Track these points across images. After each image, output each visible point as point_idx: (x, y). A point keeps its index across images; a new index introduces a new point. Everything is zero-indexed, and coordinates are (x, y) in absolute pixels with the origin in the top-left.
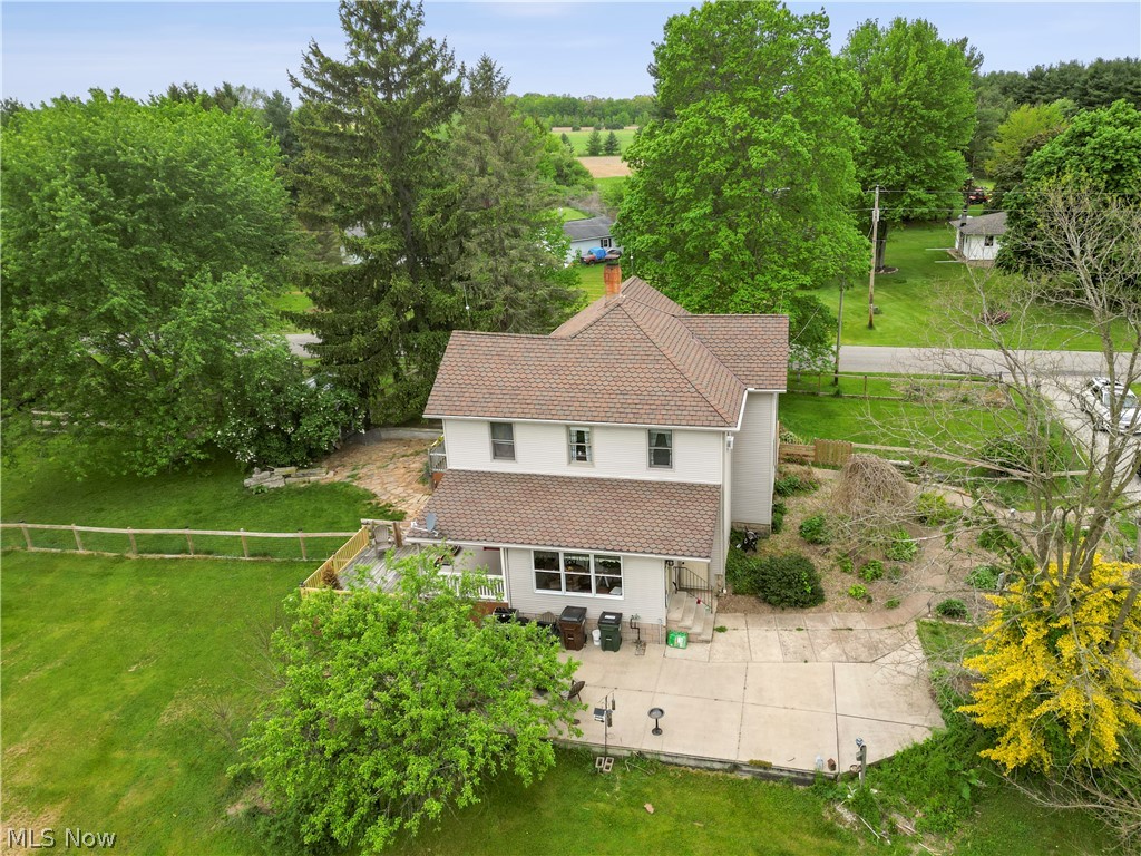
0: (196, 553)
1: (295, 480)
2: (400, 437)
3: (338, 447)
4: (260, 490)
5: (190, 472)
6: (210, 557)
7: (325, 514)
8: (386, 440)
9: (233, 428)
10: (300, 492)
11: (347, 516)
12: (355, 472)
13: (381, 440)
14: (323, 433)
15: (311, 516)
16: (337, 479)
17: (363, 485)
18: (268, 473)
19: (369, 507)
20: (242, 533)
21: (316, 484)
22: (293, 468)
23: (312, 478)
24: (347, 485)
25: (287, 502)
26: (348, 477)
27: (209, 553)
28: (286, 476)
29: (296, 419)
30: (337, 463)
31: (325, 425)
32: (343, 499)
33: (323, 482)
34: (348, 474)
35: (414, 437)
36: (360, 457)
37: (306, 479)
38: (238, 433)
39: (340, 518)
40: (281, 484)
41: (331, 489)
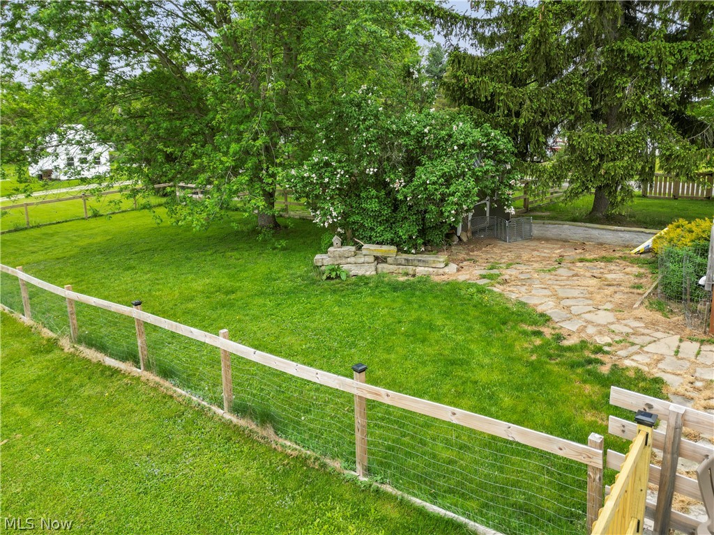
0: (148, 367)
1: (392, 268)
2: (563, 236)
3: (465, 239)
4: (334, 275)
5: (260, 238)
6: (167, 384)
7: (434, 336)
8: (539, 239)
9: (315, 167)
10: (395, 287)
11: (486, 353)
12: (495, 271)
13: (530, 238)
14: (452, 188)
15: (406, 335)
16: (462, 277)
17: (515, 294)
18: (353, 248)
19: (538, 342)
20: (222, 342)
21: (425, 280)
22: (394, 248)
23: (421, 270)
24: (481, 291)
25: (369, 299)
26: (483, 277)
27: (167, 373)
28: (379, 260)
29: (411, 163)
30: (461, 256)
31: (458, 176)
32: (474, 312)
33: (437, 279)
34: (484, 272)
35: (590, 239)
36: (499, 253)
37: (410, 269)
38: (321, 177)
39: (471, 352)
40: (369, 271)
41: (452, 291)
